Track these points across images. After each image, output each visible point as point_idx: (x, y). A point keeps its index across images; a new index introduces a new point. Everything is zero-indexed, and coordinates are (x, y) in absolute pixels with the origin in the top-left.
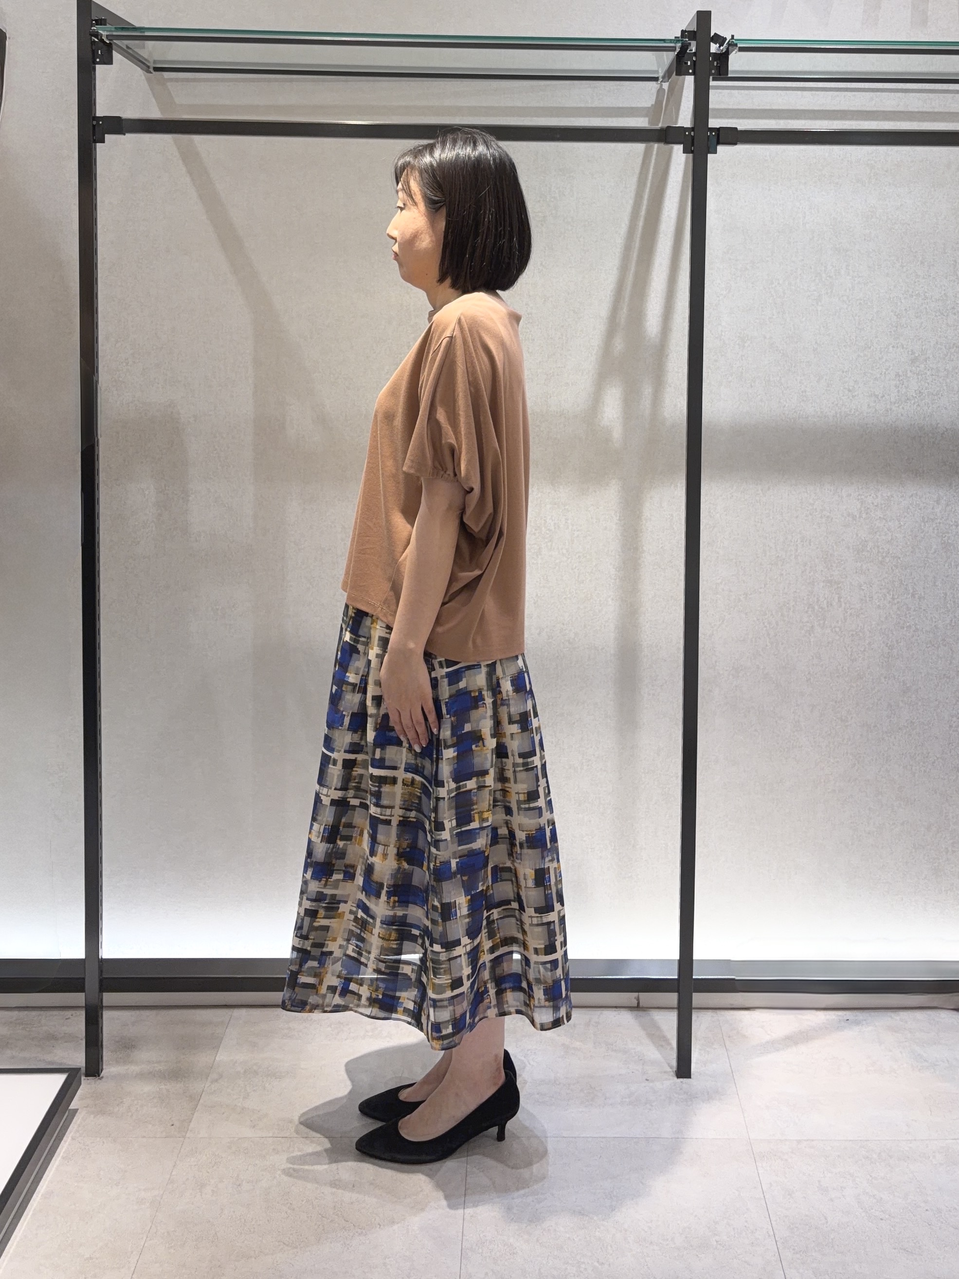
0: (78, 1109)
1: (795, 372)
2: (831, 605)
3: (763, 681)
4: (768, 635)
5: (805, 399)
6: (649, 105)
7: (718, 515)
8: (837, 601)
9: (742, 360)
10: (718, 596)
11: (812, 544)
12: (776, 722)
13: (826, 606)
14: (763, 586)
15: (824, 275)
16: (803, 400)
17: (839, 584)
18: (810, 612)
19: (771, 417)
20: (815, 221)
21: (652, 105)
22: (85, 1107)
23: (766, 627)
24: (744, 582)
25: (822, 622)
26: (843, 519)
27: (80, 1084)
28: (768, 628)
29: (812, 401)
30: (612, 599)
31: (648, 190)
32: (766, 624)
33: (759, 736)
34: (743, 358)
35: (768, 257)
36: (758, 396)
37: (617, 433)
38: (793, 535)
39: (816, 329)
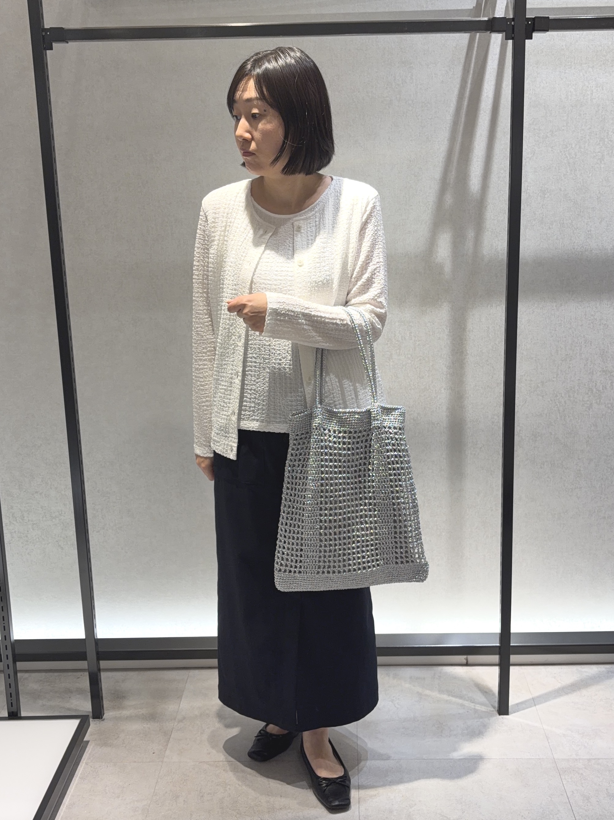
0: (89, 741)
1: (583, 216)
2: (606, 388)
3: (554, 443)
4: (559, 410)
5: (590, 236)
6: (472, 8)
7: (523, 326)
8: (610, 385)
9: (543, 208)
11: (593, 345)
12: (564, 471)
13: (601, 389)
14: (555, 376)
15: (606, 140)
16: (589, 238)
17: (611, 373)
19: (564, 251)
20: (600, 97)
21: (474, 7)
22: (94, 740)
23: (557, 405)
24: (541, 373)
25: (598, 400)
27: (89, 725)
28: (559, 406)
29: (595, 238)
30: (445, 389)
31: (470, 76)
32: (557, 403)
33: (550, 481)
34: (544, 207)
35: (564, 126)
36: (554, 235)
37: (448, 268)
38: (579, 338)
39: (600, 182)
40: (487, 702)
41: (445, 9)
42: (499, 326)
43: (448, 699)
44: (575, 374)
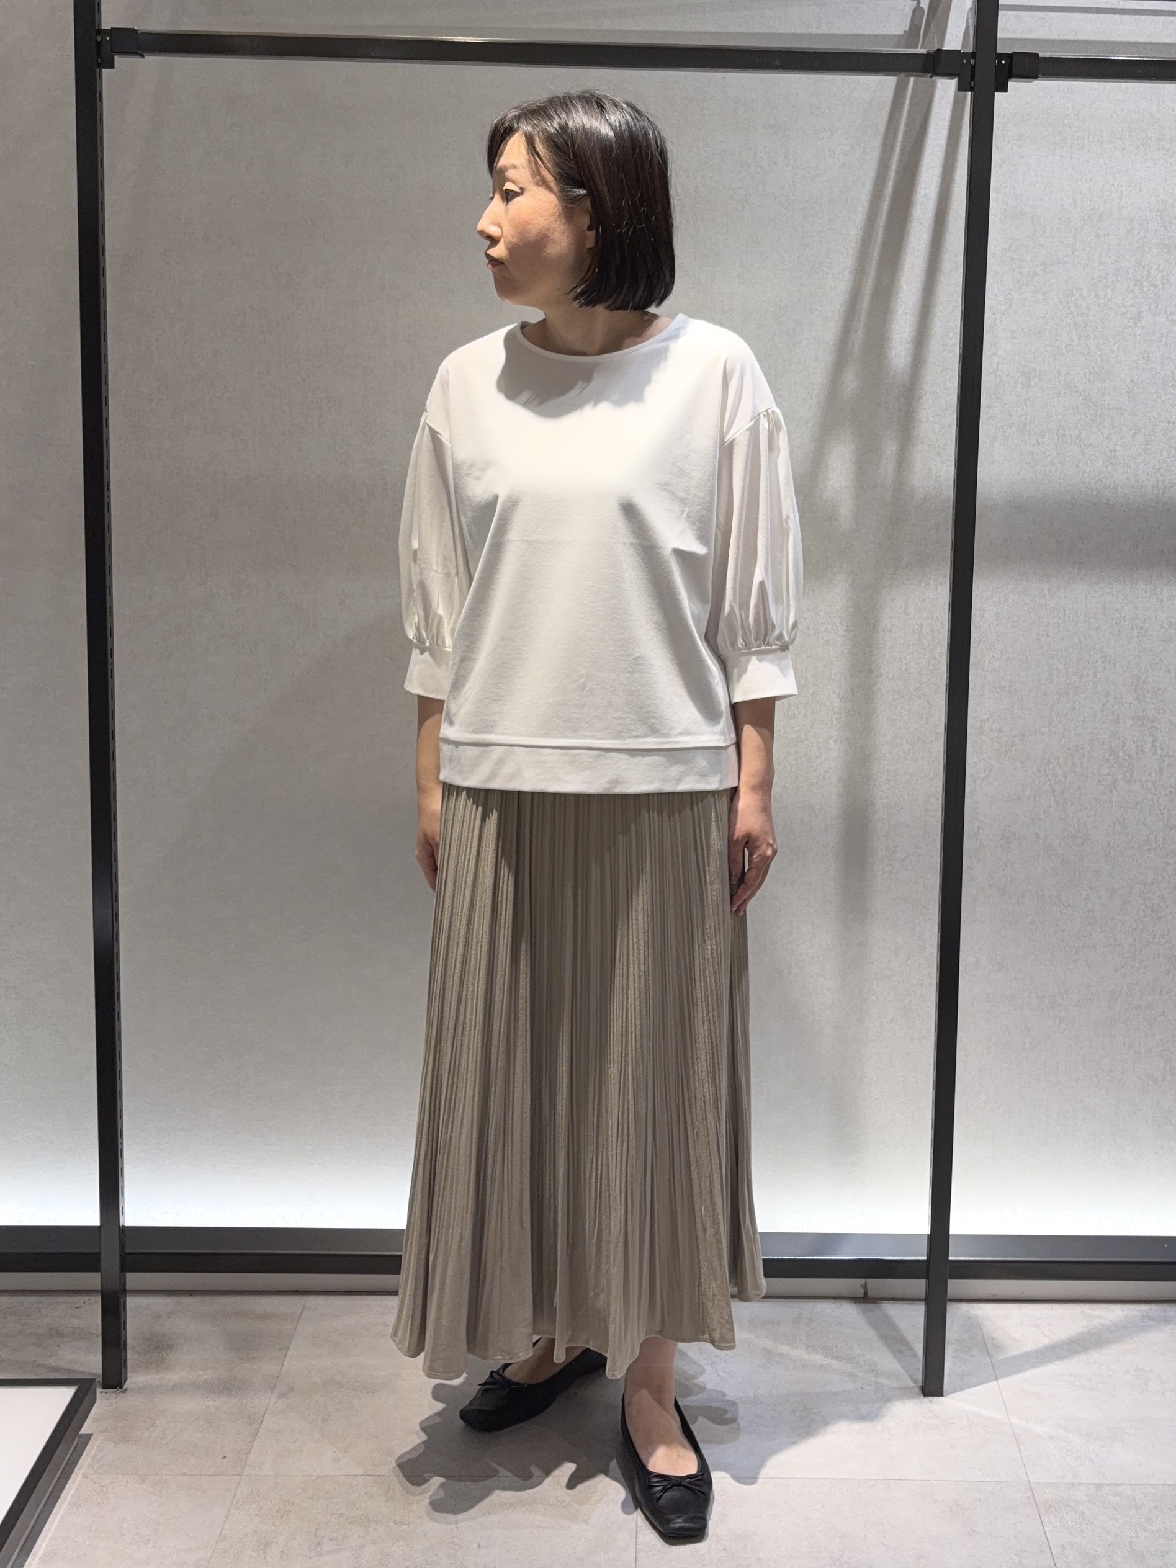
0: (92, 1435)
1: (1101, 423)
2: (1142, 751)
3: (1044, 856)
4: (1053, 791)
5: (1114, 461)
6: (902, 33)
7: (986, 625)
8: (1150, 745)
9: (1026, 405)
10: (983, 737)
11: (1118, 668)
12: (1061, 911)
13: (1134, 752)
14: (1047, 724)
15: (1146, 284)
16: (1111, 464)
17: (1153, 721)
18: (1112, 761)
19: (1064, 487)
20: (1136, 204)
21: (905, 32)
22: (101, 1431)
23: (1049, 780)
24: (1020, 717)
25: (1128, 775)
26: (1162, 631)
27: (95, 1400)
28: (1053, 782)
29: (1123, 464)
30: (835, 741)
31: (896, 157)
32: (1050, 776)
33: (1036, 929)
34: (1028, 403)
35: (1067, 256)
36: (1046, 457)
37: (846, 510)
38: (1092, 653)
39: (1133, 361)
40: (902, 1370)
41: (852, 33)
42: (942, 622)
43: (824, 1363)
44: (1085, 721)
